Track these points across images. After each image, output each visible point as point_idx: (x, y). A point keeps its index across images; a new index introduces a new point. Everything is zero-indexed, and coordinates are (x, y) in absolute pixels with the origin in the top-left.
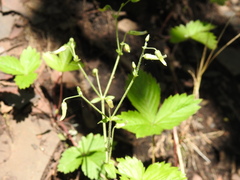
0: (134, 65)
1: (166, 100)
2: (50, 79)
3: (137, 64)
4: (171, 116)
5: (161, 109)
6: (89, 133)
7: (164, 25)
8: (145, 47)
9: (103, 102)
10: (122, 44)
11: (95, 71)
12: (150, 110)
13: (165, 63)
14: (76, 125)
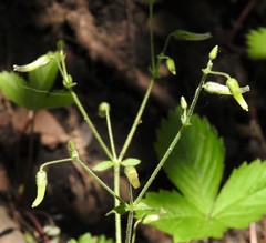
0: (184, 103)
1: (235, 171)
3: (189, 102)
4: (246, 204)
5: (225, 190)
6: (83, 233)
7: (237, 25)
8: (207, 71)
9: (117, 170)
10: (161, 57)
11: (105, 107)
12: (204, 191)
13: (244, 105)
14: (59, 217)
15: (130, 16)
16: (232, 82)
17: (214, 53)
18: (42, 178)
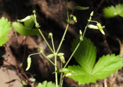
0: (81, 33)
1: (100, 58)
2: (17, 42)
3: (83, 32)
4: (104, 70)
5: (96, 65)
6: (44, 81)
7: (99, 6)
8: (89, 20)
9: (56, 57)
10: (71, 16)
11: (51, 34)
12: (89, 66)
13: (103, 33)
14: (35, 75)
15: (60, 2)
16: (99, 24)
17: (92, 14)
18: (29, 60)
